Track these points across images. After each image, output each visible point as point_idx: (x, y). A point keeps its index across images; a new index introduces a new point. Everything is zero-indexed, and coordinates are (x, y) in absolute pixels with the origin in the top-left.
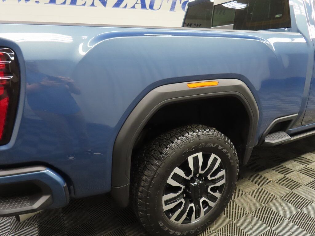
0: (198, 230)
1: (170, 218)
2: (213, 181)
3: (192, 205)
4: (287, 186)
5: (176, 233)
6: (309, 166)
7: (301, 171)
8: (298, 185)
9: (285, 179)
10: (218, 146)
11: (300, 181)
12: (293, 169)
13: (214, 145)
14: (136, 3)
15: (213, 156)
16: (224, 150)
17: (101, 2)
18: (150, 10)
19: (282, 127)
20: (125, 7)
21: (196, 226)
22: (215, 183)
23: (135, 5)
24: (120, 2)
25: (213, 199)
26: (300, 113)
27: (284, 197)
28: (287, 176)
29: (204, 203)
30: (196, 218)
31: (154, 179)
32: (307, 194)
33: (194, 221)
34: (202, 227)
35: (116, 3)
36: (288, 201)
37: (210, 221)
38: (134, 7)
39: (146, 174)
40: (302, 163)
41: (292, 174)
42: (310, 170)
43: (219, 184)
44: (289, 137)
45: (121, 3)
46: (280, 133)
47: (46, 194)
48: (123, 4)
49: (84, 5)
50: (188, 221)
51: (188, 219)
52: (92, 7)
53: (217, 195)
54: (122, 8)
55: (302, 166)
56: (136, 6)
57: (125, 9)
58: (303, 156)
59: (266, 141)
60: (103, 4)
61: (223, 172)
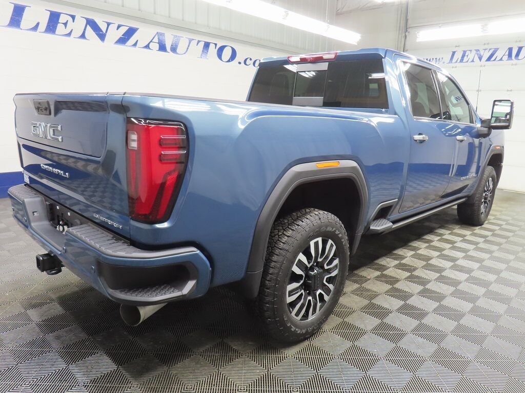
0: (315, 328)
1: (291, 313)
2: (329, 271)
3: (310, 298)
4: (387, 282)
5: (297, 330)
6: (404, 261)
7: (396, 267)
8: (397, 281)
9: (383, 276)
10: (335, 231)
11: (398, 277)
12: (388, 265)
13: (333, 229)
14: (151, 41)
15: (330, 242)
16: (340, 235)
17: (97, 34)
18: (171, 53)
19: (383, 213)
20: (135, 45)
21: (312, 323)
22: (330, 273)
23: (149, 44)
24: (126, 37)
25: (328, 291)
26: (399, 199)
27: (387, 292)
28: (384, 273)
29: (321, 295)
30: (313, 314)
31: (284, 265)
32: (408, 288)
33: (311, 318)
34: (318, 324)
35: (121, 37)
36: (392, 296)
37: (325, 318)
38: (147, 47)
39: (274, 260)
40: (395, 259)
41: (388, 270)
42: (405, 265)
43: (333, 274)
44: (391, 224)
45: (128, 39)
46: (382, 220)
47: (192, 279)
48: (132, 41)
49: (69, 34)
50: (305, 318)
51: (306, 316)
52: (82, 40)
53: (331, 286)
54: (129, 46)
55: (397, 262)
56: (151, 46)
57: (133, 48)
58: (395, 252)
59: (372, 228)
60: (99, 37)
61: (336, 262)
